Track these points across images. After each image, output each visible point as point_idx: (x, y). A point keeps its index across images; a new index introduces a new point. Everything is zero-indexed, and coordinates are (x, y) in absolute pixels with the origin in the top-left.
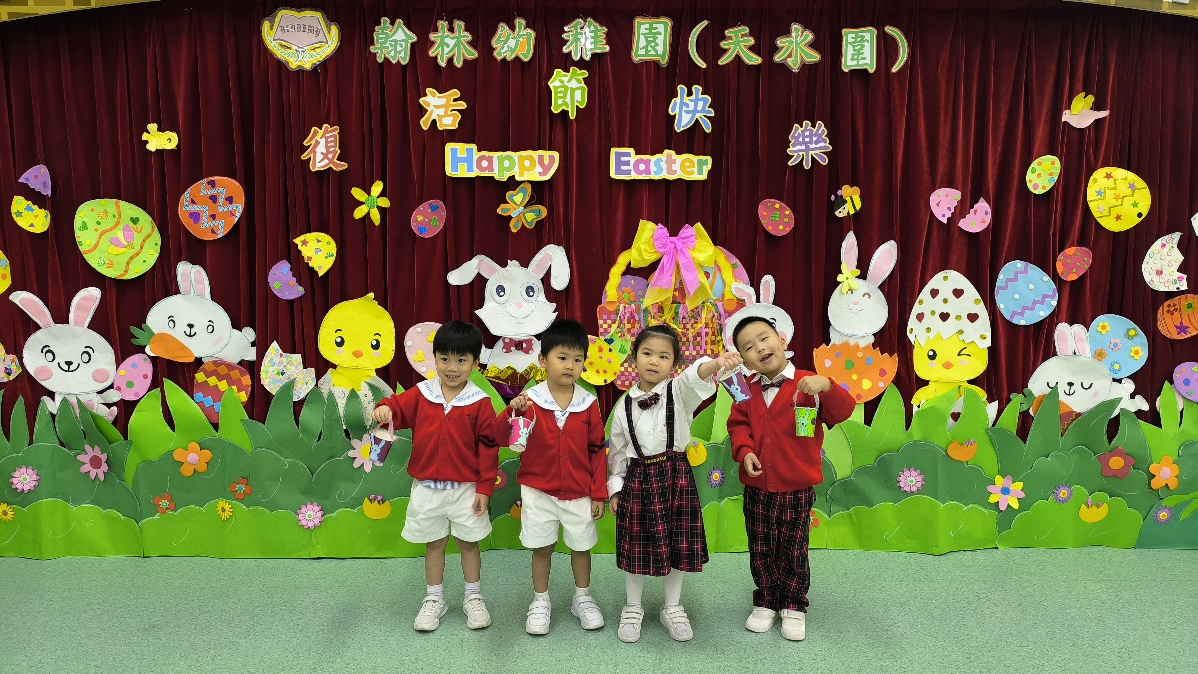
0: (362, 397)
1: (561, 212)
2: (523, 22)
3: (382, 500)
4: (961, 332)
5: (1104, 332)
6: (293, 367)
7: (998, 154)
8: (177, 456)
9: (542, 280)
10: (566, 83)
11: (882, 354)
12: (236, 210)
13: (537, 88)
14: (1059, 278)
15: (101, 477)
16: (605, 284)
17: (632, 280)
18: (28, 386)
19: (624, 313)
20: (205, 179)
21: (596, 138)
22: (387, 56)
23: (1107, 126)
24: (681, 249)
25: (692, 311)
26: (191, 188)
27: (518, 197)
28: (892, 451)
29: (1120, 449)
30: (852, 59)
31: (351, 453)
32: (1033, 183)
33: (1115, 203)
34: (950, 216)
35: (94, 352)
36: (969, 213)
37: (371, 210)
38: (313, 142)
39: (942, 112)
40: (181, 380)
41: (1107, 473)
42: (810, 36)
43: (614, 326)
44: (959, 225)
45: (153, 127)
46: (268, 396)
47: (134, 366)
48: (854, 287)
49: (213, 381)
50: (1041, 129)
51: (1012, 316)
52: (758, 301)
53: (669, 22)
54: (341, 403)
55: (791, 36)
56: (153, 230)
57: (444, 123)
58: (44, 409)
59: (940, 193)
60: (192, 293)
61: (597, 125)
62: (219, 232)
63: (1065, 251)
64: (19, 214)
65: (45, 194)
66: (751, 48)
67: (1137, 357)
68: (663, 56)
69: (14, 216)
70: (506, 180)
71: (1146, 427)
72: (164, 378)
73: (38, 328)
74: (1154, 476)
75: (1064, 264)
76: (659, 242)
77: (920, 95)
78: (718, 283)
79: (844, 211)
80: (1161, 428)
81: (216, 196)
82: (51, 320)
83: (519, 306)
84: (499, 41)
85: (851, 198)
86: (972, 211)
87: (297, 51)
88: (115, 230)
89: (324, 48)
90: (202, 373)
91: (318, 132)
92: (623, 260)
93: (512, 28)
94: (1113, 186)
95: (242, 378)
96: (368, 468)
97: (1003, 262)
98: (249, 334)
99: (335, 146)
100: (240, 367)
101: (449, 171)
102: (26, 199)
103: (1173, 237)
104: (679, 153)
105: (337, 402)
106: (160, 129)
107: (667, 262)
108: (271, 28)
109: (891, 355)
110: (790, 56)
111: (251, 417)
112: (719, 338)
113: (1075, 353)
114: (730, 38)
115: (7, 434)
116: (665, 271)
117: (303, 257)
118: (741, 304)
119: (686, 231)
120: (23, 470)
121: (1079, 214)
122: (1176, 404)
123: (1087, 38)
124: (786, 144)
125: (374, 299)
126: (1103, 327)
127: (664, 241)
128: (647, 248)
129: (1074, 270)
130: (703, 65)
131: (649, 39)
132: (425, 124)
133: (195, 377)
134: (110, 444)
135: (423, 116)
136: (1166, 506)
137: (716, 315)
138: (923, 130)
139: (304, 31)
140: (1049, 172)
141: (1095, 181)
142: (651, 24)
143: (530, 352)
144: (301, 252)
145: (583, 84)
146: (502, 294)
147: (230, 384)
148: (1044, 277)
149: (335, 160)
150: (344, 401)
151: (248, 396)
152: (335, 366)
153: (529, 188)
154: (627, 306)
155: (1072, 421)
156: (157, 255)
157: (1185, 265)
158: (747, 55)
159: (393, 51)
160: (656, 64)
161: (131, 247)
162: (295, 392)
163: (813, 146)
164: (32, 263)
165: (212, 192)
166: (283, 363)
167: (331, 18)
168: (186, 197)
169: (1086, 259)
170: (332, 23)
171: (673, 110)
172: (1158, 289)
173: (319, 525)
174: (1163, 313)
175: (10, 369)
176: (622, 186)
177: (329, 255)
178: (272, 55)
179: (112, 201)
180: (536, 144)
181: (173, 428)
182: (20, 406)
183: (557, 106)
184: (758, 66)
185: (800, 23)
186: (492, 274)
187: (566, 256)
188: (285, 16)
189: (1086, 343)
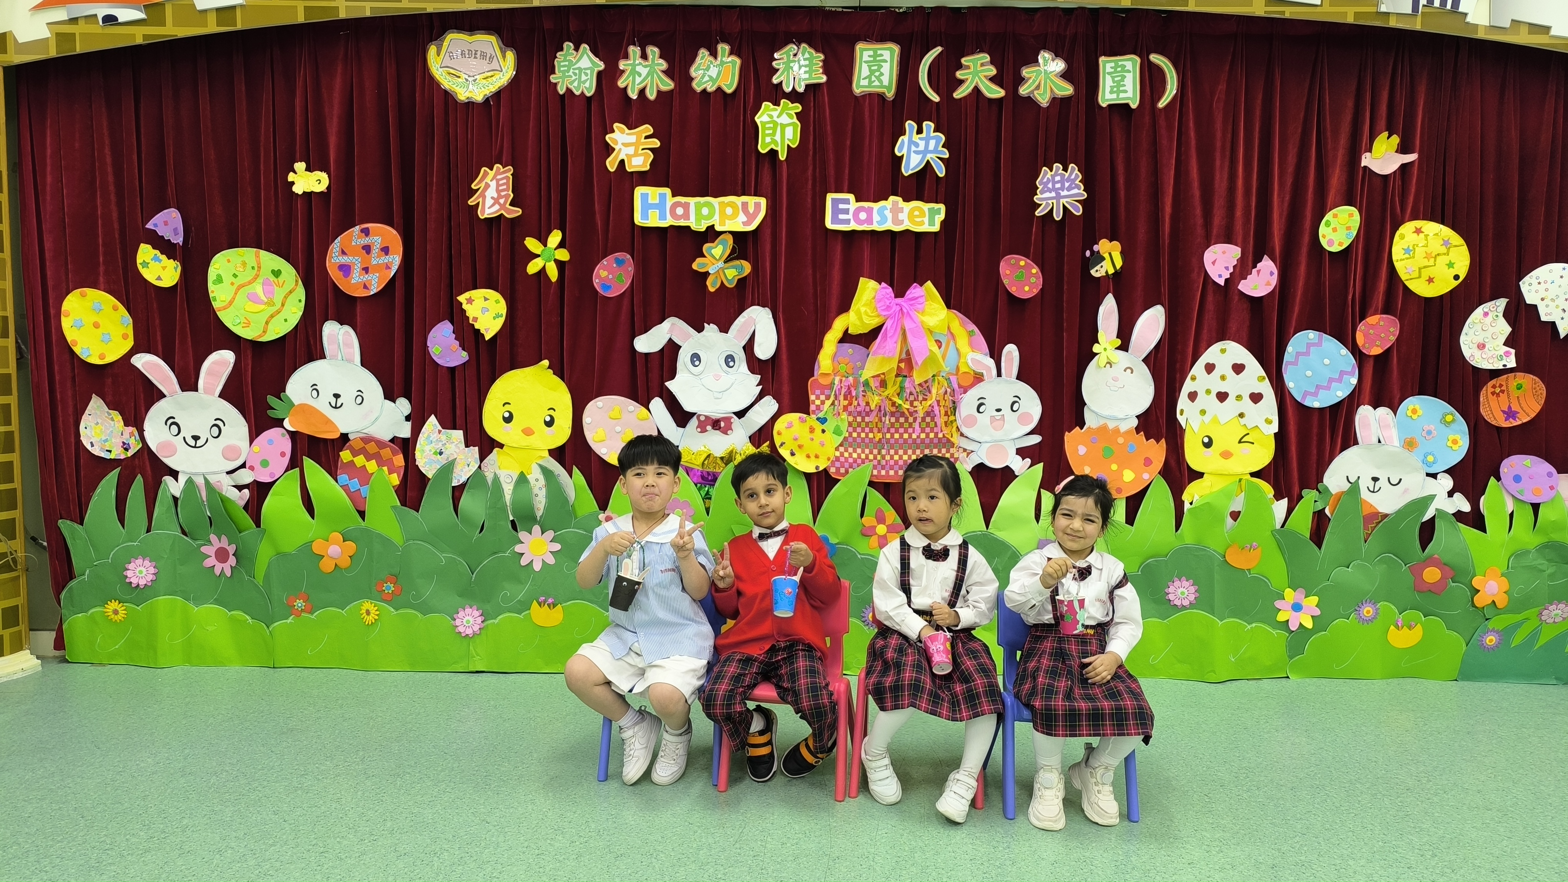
0: (532, 482)
1: (768, 269)
2: (727, 48)
3: (553, 603)
4: (1241, 415)
5: (1415, 417)
6: (453, 446)
7: (1286, 204)
8: (316, 549)
9: (744, 348)
10: (775, 118)
11: (1147, 440)
12: (392, 263)
13: (742, 123)
14: (1360, 351)
15: (228, 574)
16: (818, 353)
17: (850, 349)
18: (147, 463)
19: (839, 387)
20: (358, 227)
21: (810, 182)
22: (570, 86)
23: (1416, 172)
24: (908, 312)
25: (920, 385)
26: (341, 236)
27: (717, 251)
28: (1159, 556)
29: (1435, 558)
30: (1111, 92)
31: (518, 548)
32: (1327, 238)
33: (1426, 263)
34: (1229, 276)
35: (225, 425)
36: (1251, 274)
37: (547, 264)
38: (483, 185)
39: (1218, 155)
40: (323, 460)
41: (1420, 586)
42: (1059, 66)
43: (828, 403)
44: (1240, 287)
45: (300, 166)
46: (423, 480)
47: (270, 442)
48: (1113, 360)
49: (360, 460)
50: (1336, 174)
51: (1304, 397)
52: (999, 374)
53: (896, 49)
54: (508, 489)
55: (1039, 66)
57: (633, 164)
59: (1216, 249)
61: (811, 168)
62: (373, 287)
63: (1367, 319)
64: (145, 264)
65: (175, 242)
66: (992, 79)
67: (1455, 447)
68: (889, 88)
69: (140, 267)
70: (704, 230)
71: (1468, 532)
72: (304, 457)
74: (1478, 591)
75: (1366, 335)
76: (882, 303)
77: (1192, 134)
78: (951, 352)
79: (1101, 269)
80: (1486, 533)
81: (369, 246)
82: (177, 387)
83: (717, 378)
84: (698, 69)
85: (1110, 254)
86: (1254, 271)
87: (467, 80)
88: (254, 284)
89: (498, 77)
90: (348, 451)
91: (488, 174)
92: (839, 325)
93: (714, 54)
94: (1424, 242)
95: (393, 458)
96: (537, 567)
97: (1291, 331)
98: (404, 406)
99: (507, 190)
100: (392, 445)
101: (638, 220)
102: (154, 248)
103: (1498, 304)
104: (906, 200)
106: (309, 169)
107: (891, 327)
108: (438, 55)
109: (1158, 442)
110: (1038, 88)
111: (404, 503)
112: (952, 418)
113: (1379, 442)
114: (968, 67)
115: (122, 520)
116: (889, 337)
117: (468, 318)
118: (978, 378)
119: (915, 291)
120: (139, 561)
121: (1383, 276)
122: (1504, 505)
123: (1390, 68)
124: (1034, 190)
126: (1414, 411)
127: (888, 303)
128: (868, 310)
129: (1378, 343)
130: (935, 98)
131: (873, 68)
132: (611, 164)
133: (339, 455)
134: (240, 532)
135: (609, 156)
136: (1494, 628)
137: (949, 390)
138: (1195, 176)
139: (475, 58)
140: (1347, 225)
141: (1402, 237)
142: (875, 51)
143: (729, 432)
144: (465, 311)
145: (795, 120)
146: (697, 363)
147: (380, 464)
148: (1342, 350)
149: (508, 206)
150: (511, 487)
151: (400, 479)
152: (501, 446)
153: (730, 240)
154: (844, 379)
155: (1378, 523)
156: (301, 313)
157: (1513, 338)
158: (987, 87)
159: (577, 81)
160: (881, 97)
161: (271, 304)
162: (454, 475)
163: (1065, 193)
164: (157, 321)
165: (366, 241)
166: (441, 441)
167: (507, 42)
168: (335, 246)
169: (1392, 330)
170: (509, 49)
171: (900, 150)
172: (1480, 367)
173: (478, 633)
174: (1487, 395)
175: (128, 444)
176: (840, 237)
177: (498, 316)
178: (438, 85)
179: (251, 251)
180: (739, 188)
181: (312, 515)
182: (138, 486)
183: (765, 145)
184: (1000, 100)
185: (1049, 50)
186: (686, 340)
187: (772, 320)
188: (454, 39)
189: (1393, 430)
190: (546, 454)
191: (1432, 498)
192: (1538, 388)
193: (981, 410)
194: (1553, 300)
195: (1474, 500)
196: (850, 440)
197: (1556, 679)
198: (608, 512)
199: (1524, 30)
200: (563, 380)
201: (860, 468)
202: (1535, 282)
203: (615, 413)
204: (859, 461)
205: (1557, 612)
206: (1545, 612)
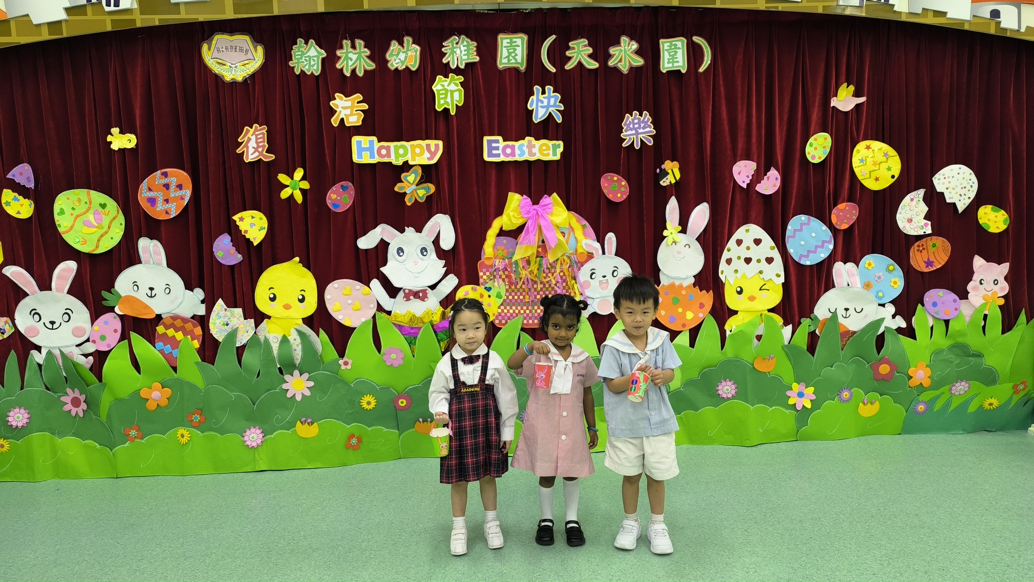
0: (292, 341)
1: (446, 188)
2: (410, 40)
3: (311, 422)
4: (761, 272)
5: (870, 268)
6: (235, 319)
7: (784, 133)
8: (143, 394)
9: (433, 242)
10: (446, 87)
11: (701, 291)
12: (185, 195)
13: (423, 91)
14: (835, 228)
15: (81, 414)
16: (483, 244)
17: (505, 240)
18: (19, 342)
19: (498, 266)
20: (159, 171)
21: (472, 129)
22: (303, 69)
23: (865, 109)
24: (542, 215)
25: (552, 262)
26: (148, 178)
27: (411, 178)
28: (711, 366)
29: (886, 358)
30: (669, 63)
31: (285, 386)
32: (811, 155)
33: (873, 168)
34: (749, 182)
35: (72, 313)
36: (763, 179)
37: (294, 191)
38: (246, 139)
39: (739, 102)
40: (145, 332)
41: (878, 377)
42: (635, 46)
44: (757, 189)
45: (115, 130)
46: (216, 343)
47: (106, 323)
48: (677, 240)
49: (171, 332)
50: (815, 113)
51: (800, 259)
53: (525, 37)
54: (275, 347)
55: (621, 46)
57: (350, 121)
58: (32, 360)
59: (740, 164)
60: (152, 262)
61: (472, 120)
62: (172, 213)
63: (838, 206)
64: (8, 204)
65: (29, 187)
66: (590, 56)
67: (896, 286)
68: (521, 64)
69: (4, 206)
70: (401, 164)
71: (905, 340)
72: (131, 332)
73: (26, 295)
74: (912, 377)
75: (838, 216)
76: (524, 209)
77: (722, 89)
78: (572, 239)
79: (667, 181)
80: (916, 340)
81: (168, 184)
82: (37, 288)
83: (416, 263)
84: (391, 55)
85: (672, 170)
86: (765, 177)
87: (231, 67)
88: (88, 214)
89: (253, 64)
90: (162, 326)
91: (249, 131)
92: (497, 225)
93: (401, 43)
94: (872, 155)
95: (194, 329)
96: (299, 398)
97: (791, 216)
98: (199, 294)
99: (263, 142)
101: (355, 159)
102: (13, 192)
103: (919, 193)
104: (537, 139)
105: (271, 346)
106: (122, 132)
107: (531, 225)
108: (209, 49)
109: (708, 292)
110: (620, 61)
111: (203, 360)
113: (848, 285)
114: (574, 48)
115: (2, 382)
116: (530, 231)
117: (241, 231)
119: (545, 200)
120: (17, 410)
121: (847, 178)
122: (927, 321)
123: (847, 41)
124: (620, 129)
125: (299, 262)
126: (870, 264)
127: (528, 208)
128: (515, 214)
129: (845, 221)
130: (553, 70)
131: (510, 51)
132: (335, 122)
133: (156, 329)
134: (88, 386)
135: (333, 116)
136: (922, 401)
138: (725, 116)
139: (235, 51)
140: (823, 145)
141: (858, 151)
142: (511, 39)
143: (426, 300)
144: (238, 226)
145: (460, 87)
146: (401, 254)
147: (185, 334)
148: (823, 227)
149: (264, 153)
150: (278, 346)
151: (200, 343)
152: (269, 317)
153: (420, 171)
154: (501, 260)
155: (849, 337)
156: (123, 233)
157: (929, 214)
158: (587, 62)
159: (308, 65)
160: (516, 70)
161: (100, 227)
162: (238, 339)
163: (640, 131)
164: (19, 243)
165: (165, 181)
166: (227, 316)
167: (257, 40)
168: (144, 185)
169: (854, 212)
170: (258, 44)
171: (531, 106)
172: (909, 234)
173: (261, 444)
174: (914, 251)
175: (4, 329)
176: (494, 166)
177: (262, 229)
178: (210, 70)
179: (84, 191)
180: (424, 135)
181: (139, 372)
182: (13, 358)
183: (440, 105)
184: (596, 69)
185: (627, 35)
186: (392, 239)
187: (451, 223)
188: (220, 39)
189: (857, 277)
190: (301, 322)
191: (882, 320)
192: (946, 246)
193: (593, 277)
194: (954, 189)
195: (909, 321)
196: (508, 301)
197: (963, 430)
198: (345, 359)
199: (931, 14)
200: (310, 270)
201: (515, 319)
202: (942, 177)
204: (514, 315)
205: (961, 387)
206: (954, 388)
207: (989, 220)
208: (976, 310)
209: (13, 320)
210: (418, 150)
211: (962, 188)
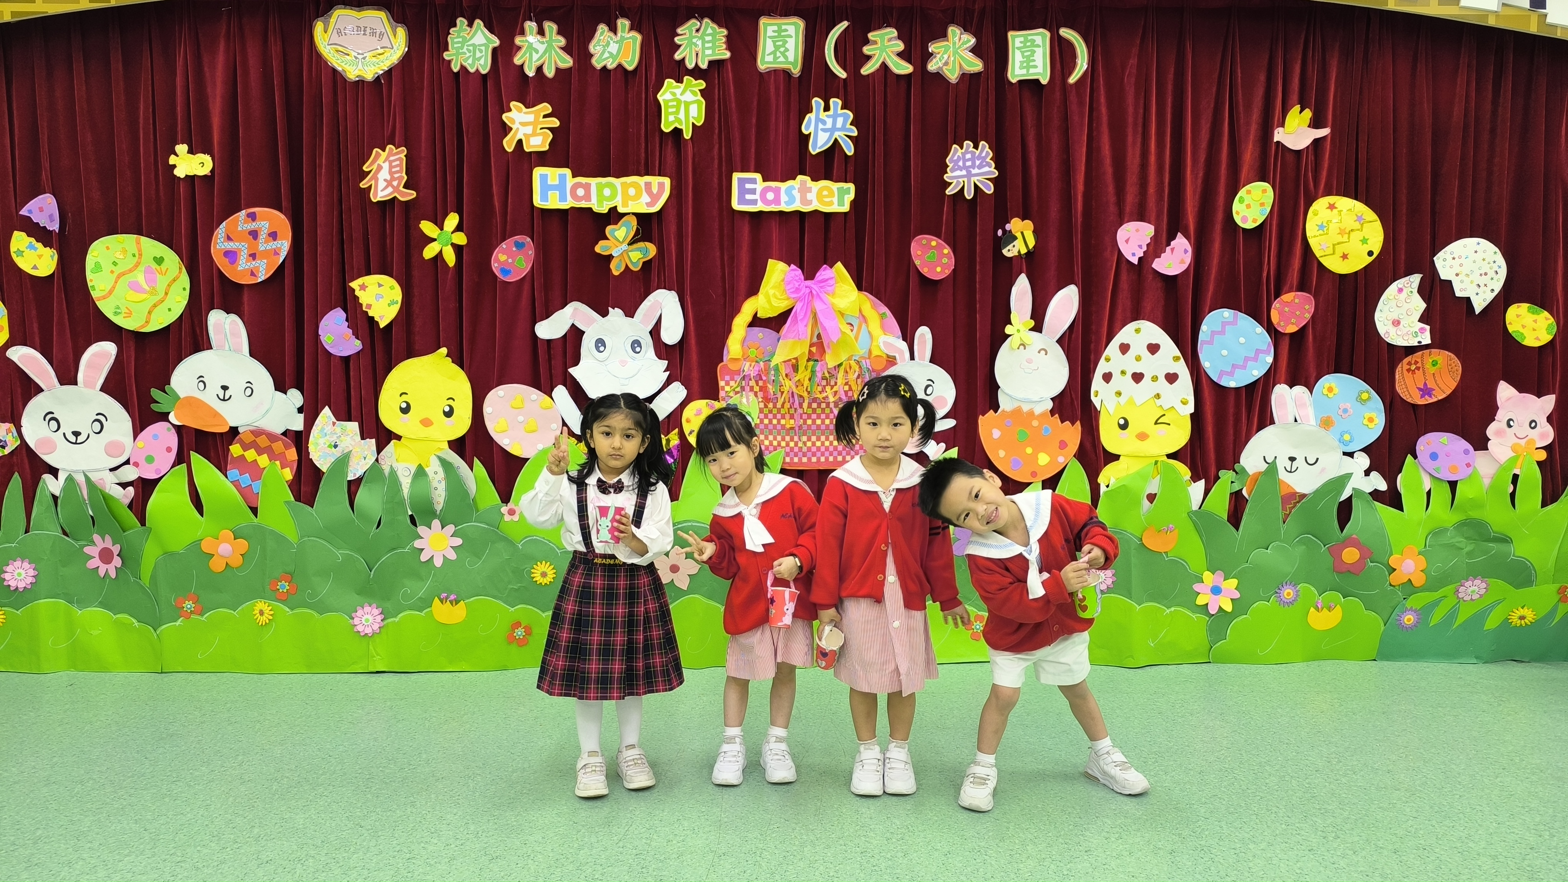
0: (431, 475)
1: (673, 251)
2: (627, 23)
3: (455, 599)
4: (1158, 396)
5: (1330, 395)
6: (348, 439)
7: (1200, 181)
8: (205, 547)
9: (651, 332)
10: (678, 96)
11: (1062, 422)
12: (280, 249)
13: (643, 101)
14: (1276, 330)
15: (113, 574)
16: (727, 338)
17: (760, 333)
18: (26, 461)
20: (244, 211)
21: (716, 162)
22: (465, 64)
23: (1328, 147)
24: (818, 295)
25: (832, 369)
26: (227, 221)
27: (621, 232)
29: (1354, 538)
30: (1021, 68)
31: (417, 544)
32: (1241, 215)
33: (1339, 239)
34: (1142, 255)
35: (107, 420)
36: (1165, 251)
37: (444, 248)
38: (375, 167)
39: (1130, 131)
40: (212, 454)
41: (1340, 567)
42: (970, 40)
44: (1154, 266)
45: (182, 148)
46: (317, 474)
47: (155, 437)
48: (1026, 341)
49: (251, 455)
50: (1249, 150)
51: (1220, 377)
53: (801, 24)
54: (406, 483)
55: (947, 40)
56: (180, 272)
57: (532, 143)
58: (43, 489)
59: (1129, 227)
60: (227, 348)
61: (717, 147)
62: (260, 274)
63: (1282, 297)
64: (20, 253)
65: (51, 229)
66: (900, 55)
67: (1371, 425)
68: (794, 64)
69: (14, 256)
70: (606, 211)
71: (1385, 511)
72: (191, 452)
73: (39, 390)
74: (1395, 570)
75: (1281, 313)
76: (791, 286)
77: (1104, 110)
78: (864, 334)
79: (1014, 249)
80: (1403, 511)
81: (256, 231)
82: (56, 380)
83: (623, 363)
84: (597, 45)
85: (1022, 233)
86: (1168, 249)
87: (356, 58)
88: (135, 272)
89: (389, 55)
90: (238, 445)
91: (381, 155)
92: (749, 308)
93: (613, 29)
94: (1338, 218)
95: (286, 452)
96: (438, 562)
97: (1207, 312)
98: (295, 397)
99: (400, 171)
100: (284, 438)
101: (538, 202)
102: (29, 236)
103: (1412, 280)
104: (815, 179)
105: (400, 482)
106: (191, 151)
107: (801, 310)
108: (326, 29)
109: (1073, 424)
110: (946, 64)
111: (298, 498)
113: (1296, 421)
114: (875, 43)
116: (798, 319)
117: (362, 304)
119: (824, 273)
120: (18, 563)
121: (1298, 252)
122: (1421, 483)
123: (1302, 41)
124: (943, 168)
125: (447, 356)
126: (1330, 390)
127: (797, 285)
128: (777, 293)
129: (1293, 320)
130: (842, 74)
131: (777, 43)
132: (509, 145)
133: (229, 449)
134: (124, 532)
135: (506, 135)
136: (1411, 608)
137: (861, 374)
138: (1107, 152)
139: (364, 34)
140: (1260, 202)
141: (1316, 214)
144: (358, 298)
145: (699, 97)
146: (602, 349)
147: (272, 457)
148: (1257, 329)
149: (401, 188)
150: (410, 481)
151: (294, 473)
152: (399, 438)
153: (634, 222)
154: (753, 363)
155: (1295, 504)
156: (186, 302)
157: (1428, 314)
158: (896, 64)
159: (471, 58)
160: (786, 73)
161: (154, 292)
162: (350, 468)
163: (976, 171)
164: (34, 312)
165: (253, 226)
166: (336, 433)
167: (397, 18)
168: (220, 232)
169: (1307, 307)
170: (399, 24)
171: (807, 128)
172: (1395, 344)
173: (378, 631)
174: (1402, 372)
175: (5, 442)
176: (747, 218)
177: (393, 302)
178: (326, 63)
179: (132, 238)
180: (642, 168)
181: (201, 513)
182: (16, 484)
183: (668, 124)
184: (909, 76)
185: (958, 24)
186: (589, 325)
187: (679, 303)
188: (341, 15)
189: (1310, 408)
190: (446, 446)
191: (1348, 476)
192: (1453, 365)
194: (1467, 275)
197: (1477, 658)
198: (511, 505)
200: (463, 369)
202: (1449, 257)
203: (517, 402)
205: (1473, 588)
206: (1462, 589)
207: (1524, 327)
208: (1502, 467)
209: (18, 428)
210: (632, 191)
211: (1481, 275)
